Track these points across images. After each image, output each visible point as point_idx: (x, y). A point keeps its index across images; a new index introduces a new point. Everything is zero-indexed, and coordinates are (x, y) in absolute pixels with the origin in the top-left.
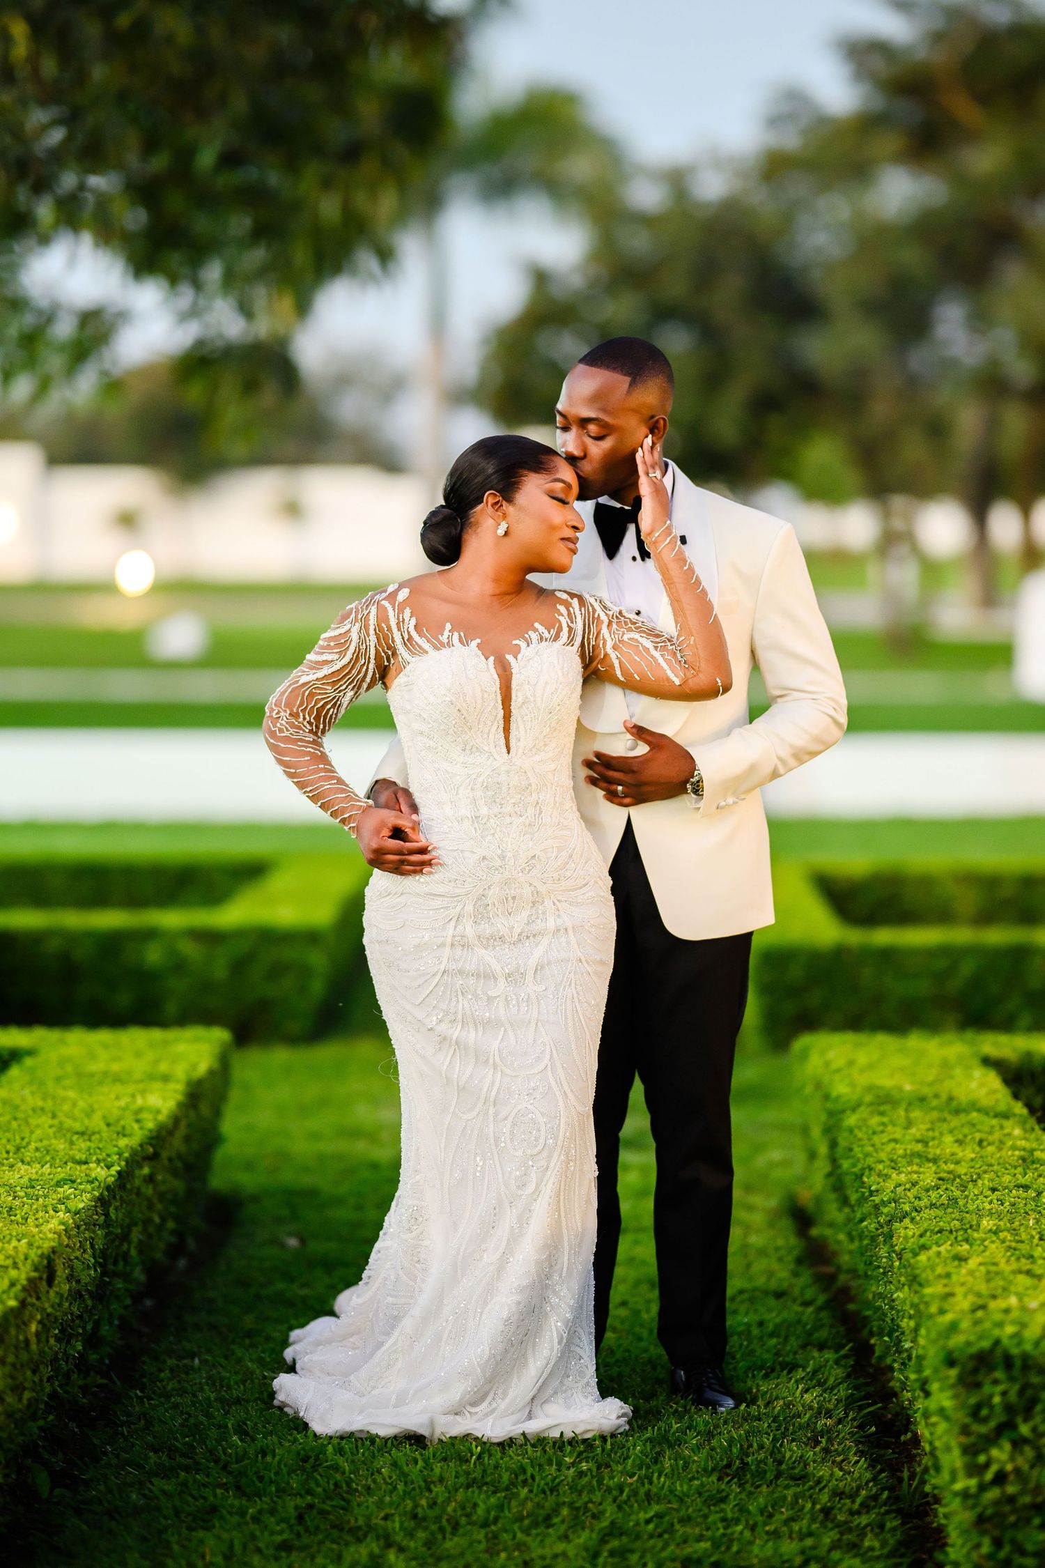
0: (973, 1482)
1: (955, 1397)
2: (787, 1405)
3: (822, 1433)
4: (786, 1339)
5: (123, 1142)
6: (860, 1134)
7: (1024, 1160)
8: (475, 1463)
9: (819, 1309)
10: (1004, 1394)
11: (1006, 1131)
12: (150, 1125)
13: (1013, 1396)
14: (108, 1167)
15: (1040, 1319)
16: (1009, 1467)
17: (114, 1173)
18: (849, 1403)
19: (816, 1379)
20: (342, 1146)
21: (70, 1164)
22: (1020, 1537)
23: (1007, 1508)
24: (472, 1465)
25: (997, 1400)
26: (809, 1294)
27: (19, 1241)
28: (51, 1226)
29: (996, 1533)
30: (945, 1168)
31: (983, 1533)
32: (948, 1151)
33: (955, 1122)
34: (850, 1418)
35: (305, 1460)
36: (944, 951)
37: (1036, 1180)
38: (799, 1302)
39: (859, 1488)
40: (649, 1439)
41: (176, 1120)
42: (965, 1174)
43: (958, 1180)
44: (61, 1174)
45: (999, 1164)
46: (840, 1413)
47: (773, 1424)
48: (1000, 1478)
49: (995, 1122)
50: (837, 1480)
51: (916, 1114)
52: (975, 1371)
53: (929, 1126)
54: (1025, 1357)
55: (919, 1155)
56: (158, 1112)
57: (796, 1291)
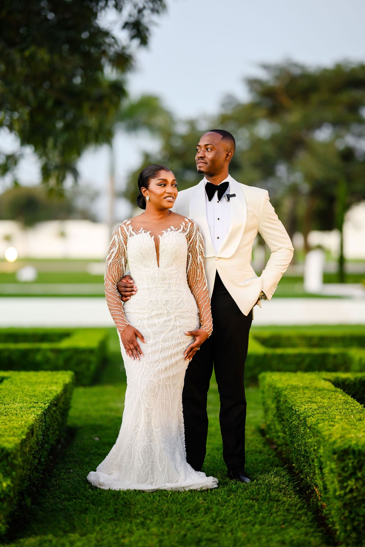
0: (342, 492)
1: (336, 464)
2: (269, 481)
3: (282, 489)
4: (265, 464)
5: (47, 398)
6: (289, 396)
7: (345, 402)
8: (170, 497)
9: (274, 457)
10: (353, 463)
11: (337, 395)
12: (55, 394)
13: (355, 464)
14: (45, 404)
15: (363, 440)
16: (354, 487)
17: (47, 406)
18: (290, 481)
19: (277, 474)
20: (108, 413)
21: (33, 403)
22: (358, 510)
23: (353, 501)
24: (169, 498)
25: (350, 465)
26: (270, 453)
27: (22, 421)
28: (31, 418)
29: (350, 509)
30: (320, 404)
31: (345, 509)
32: (319, 400)
33: (319, 393)
34: (290, 485)
35: (114, 496)
36: (299, 355)
37: (350, 407)
38: (267, 454)
39: (297, 504)
40: (225, 490)
41: (62, 395)
42: (327, 406)
43: (324, 407)
44: (31, 405)
45: (337, 403)
46: (287, 483)
47: (266, 486)
48: (351, 491)
49: (332, 393)
50: (289, 501)
51: (306, 391)
52: (343, 455)
53: (311, 394)
54: (360, 451)
55: (310, 401)
56: (56, 391)
57: (266, 452)
